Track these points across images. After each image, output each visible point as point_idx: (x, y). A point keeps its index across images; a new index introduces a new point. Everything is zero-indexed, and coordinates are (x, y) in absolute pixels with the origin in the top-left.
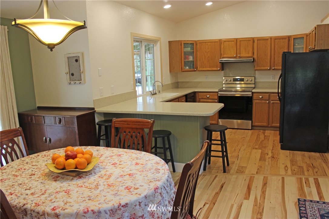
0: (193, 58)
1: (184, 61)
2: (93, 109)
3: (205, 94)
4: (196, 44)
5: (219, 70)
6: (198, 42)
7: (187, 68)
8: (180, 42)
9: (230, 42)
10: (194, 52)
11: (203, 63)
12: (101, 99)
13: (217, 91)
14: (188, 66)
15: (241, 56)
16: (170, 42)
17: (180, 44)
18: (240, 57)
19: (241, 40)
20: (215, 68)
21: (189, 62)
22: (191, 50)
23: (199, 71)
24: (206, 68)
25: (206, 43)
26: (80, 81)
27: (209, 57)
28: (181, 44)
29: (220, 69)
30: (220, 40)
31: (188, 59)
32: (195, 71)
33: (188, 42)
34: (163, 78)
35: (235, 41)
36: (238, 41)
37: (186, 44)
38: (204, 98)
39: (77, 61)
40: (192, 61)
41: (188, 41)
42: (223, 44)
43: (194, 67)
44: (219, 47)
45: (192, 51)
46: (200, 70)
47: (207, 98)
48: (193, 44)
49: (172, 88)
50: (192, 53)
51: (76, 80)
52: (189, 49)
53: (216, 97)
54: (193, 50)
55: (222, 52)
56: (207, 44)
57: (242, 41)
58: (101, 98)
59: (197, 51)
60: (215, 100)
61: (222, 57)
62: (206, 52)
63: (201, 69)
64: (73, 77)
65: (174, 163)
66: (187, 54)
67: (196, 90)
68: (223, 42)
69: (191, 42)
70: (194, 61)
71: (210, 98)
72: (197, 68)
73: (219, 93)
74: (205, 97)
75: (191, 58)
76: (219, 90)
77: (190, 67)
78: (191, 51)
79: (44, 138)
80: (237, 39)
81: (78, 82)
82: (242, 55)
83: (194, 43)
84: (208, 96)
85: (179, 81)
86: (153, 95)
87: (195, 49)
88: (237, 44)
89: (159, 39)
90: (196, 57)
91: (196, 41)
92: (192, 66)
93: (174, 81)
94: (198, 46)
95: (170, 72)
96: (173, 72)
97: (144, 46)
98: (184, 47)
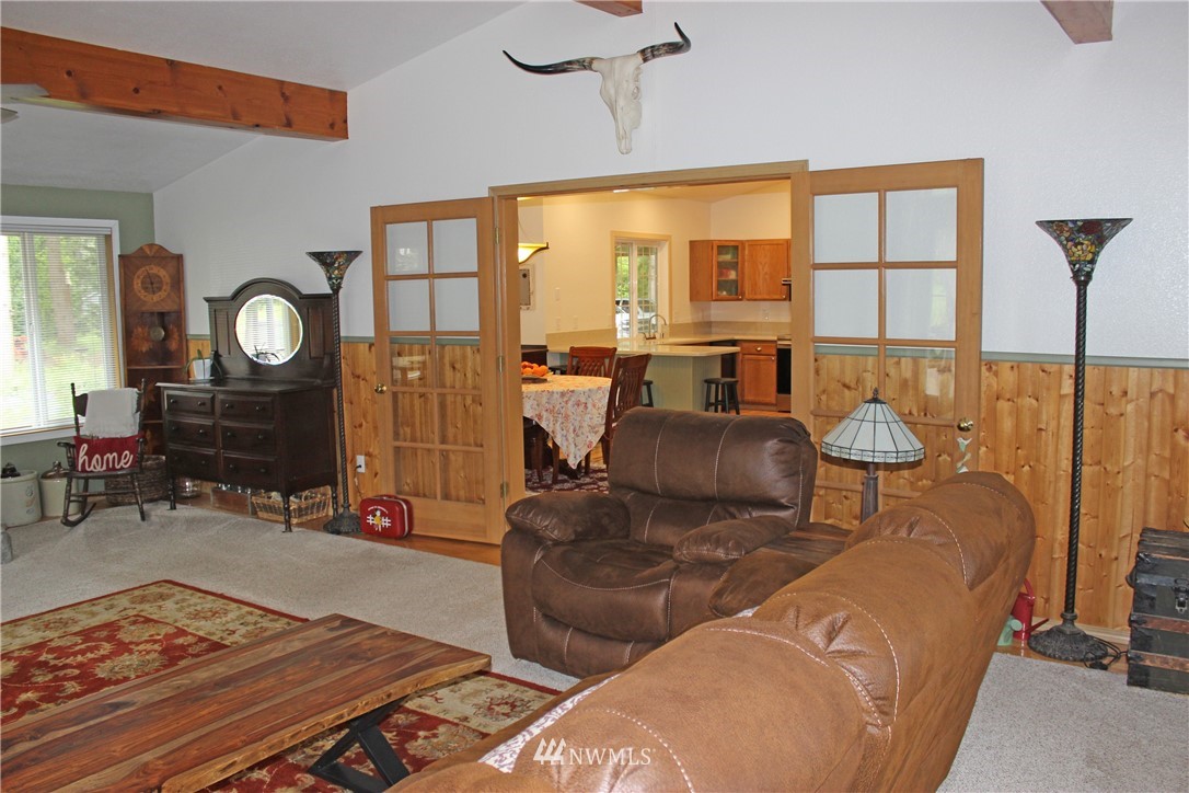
0: (737, 276)
1: (718, 281)
2: (545, 347)
3: (754, 344)
4: (744, 249)
5: (785, 299)
6: (747, 244)
7: (725, 293)
8: (709, 243)
10: (737, 262)
11: (756, 285)
12: (557, 334)
13: (776, 338)
14: (725, 290)
16: (693, 244)
17: (710, 247)
20: (777, 295)
21: (726, 281)
22: (731, 259)
23: (747, 300)
24: (762, 294)
25: (763, 246)
26: (529, 306)
27: (766, 273)
28: (712, 247)
30: (787, 241)
31: (727, 276)
32: (741, 300)
33: (727, 244)
34: (674, 312)
37: (723, 247)
38: (752, 353)
39: (525, 276)
40: (733, 281)
41: (726, 241)
43: (735, 292)
44: (786, 254)
45: (735, 261)
46: (749, 298)
47: (756, 353)
48: (735, 247)
50: (734, 266)
52: (728, 257)
53: (774, 352)
54: (737, 259)
56: (764, 248)
58: (556, 332)
59: (743, 262)
60: (772, 357)
62: (760, 264)
63: (752, 297)
66: (723, 267)
67: (736, 337)
69: (733, 244)
71: (762, 353)
72: (743, 294)
73: (780, 343)
74: (754, 351)
75: (732, 275)
76: (779, 337)
77: (729, 292)
78: (732, 261)
83: (738, 246)
84: (759, 349)
85: (712, 320)
86: (648, 339)
87: (740, 258)
89: (667, 239)
90: (743, 273)
91: (742, 242)
92: (733, 289)
93: (701, 320)
94: (747, 252)
95: (691, 300)
96: (698, 300)
97: (636, 252)
98: (719, 253)
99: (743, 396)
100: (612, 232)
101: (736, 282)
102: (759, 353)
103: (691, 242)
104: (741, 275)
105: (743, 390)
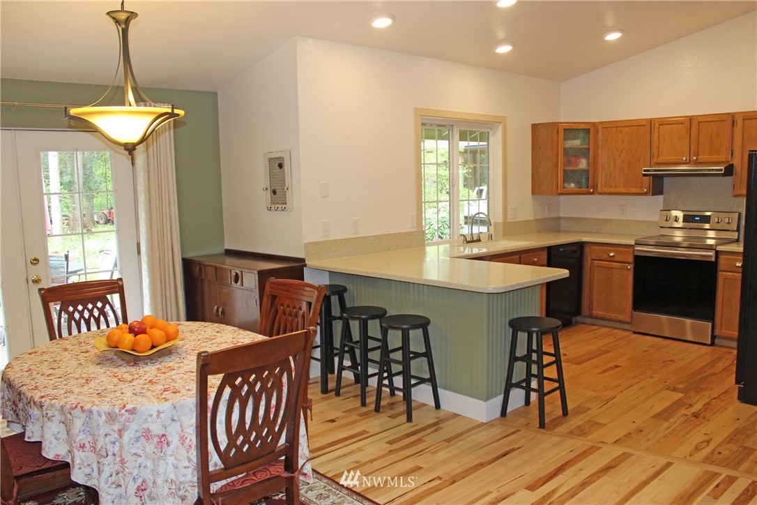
0: (588, 164)
1: (564, 171)
3: (605, 248)
4: (597, 132)
5: (646, 194)
6: (600, 127)
7: (573, 185)
8: (556, 126)
9: (674, 126)
10: (589, 148)
11: (611, 175)
12: (323, 242)
13: (632, 242)
14: (573, 182)
15: (701, 161)
16: (535, 127)
17: (555, 131)
18: (697, 163)
19: (700, 120)
20: (637, 188)
21: (576, 171)
22: (581, 145)
23: (601, 194)
24: (616, 187)
25: (619, 129)
26: (284, 206)
27: (623, 162)
28: (558, 131)
29: (648, 190)
30: (650, 121)
31: (576, 165)
32: (591, 193)
33: (575, 127)
34: (509, 208)
35: (687, 123)
36: (695, 123)
37: (571, 131)
38: (602, 258)
39: (281, 166)
40: (583, 171)
41: (574, 123)
42: (656, 130)
43: (588, 185)
44: (648, 137)
45: (586, 146)
46: (602, 192)
47: (608, 259)
48: (587, 130)
49: (538, 231)
50: (585, 153)
51: (280, 202)
52: (577, 143)
53: (631, 259)
54: (589, 144)
55: (655, 150)
56: (621, 131)
57: (704, 124)
58: (323, 240)
59: (597, 147)
60: (627, 265)
61: (655, 160)
62: (617, 150)
63: (604, 190)
64: (276, 196)
65: (439, 389)
66: (572, 155)
67: (585, 239)
68: (657, 125)
69: (582, 127)
70: (588, 171)
71: (615, 259)
72: (595, 186)
73: (636, 248)
74: (605, 256)
75: (583, 164)
76: (636, 240)
77: (578, 183)
78: (583, 146)
79: (216, 307)
80: (691, 119)
81: (280, 206)
82: (702, 158)
83: (589, 129)
84: (612, 254)
85: (561, 215)
86: (468, 242)
87: (592, 143)
88: (690, 131)
89: (500, 121)
90: (595, 161)
91: (594, 124)
92: (584, 181)
93: (546, 215)
94: (600, 136)
95: (533, 193)
96: (539, 194)
97: (457, 136)
98: (566, 139)
99: (591, 309)
100: (416, 109)
101: (587, 171)
102: (611, 260)
103: (533, 125)
104: (594, 164)
105: (591, 302)
